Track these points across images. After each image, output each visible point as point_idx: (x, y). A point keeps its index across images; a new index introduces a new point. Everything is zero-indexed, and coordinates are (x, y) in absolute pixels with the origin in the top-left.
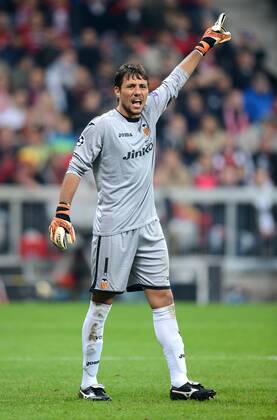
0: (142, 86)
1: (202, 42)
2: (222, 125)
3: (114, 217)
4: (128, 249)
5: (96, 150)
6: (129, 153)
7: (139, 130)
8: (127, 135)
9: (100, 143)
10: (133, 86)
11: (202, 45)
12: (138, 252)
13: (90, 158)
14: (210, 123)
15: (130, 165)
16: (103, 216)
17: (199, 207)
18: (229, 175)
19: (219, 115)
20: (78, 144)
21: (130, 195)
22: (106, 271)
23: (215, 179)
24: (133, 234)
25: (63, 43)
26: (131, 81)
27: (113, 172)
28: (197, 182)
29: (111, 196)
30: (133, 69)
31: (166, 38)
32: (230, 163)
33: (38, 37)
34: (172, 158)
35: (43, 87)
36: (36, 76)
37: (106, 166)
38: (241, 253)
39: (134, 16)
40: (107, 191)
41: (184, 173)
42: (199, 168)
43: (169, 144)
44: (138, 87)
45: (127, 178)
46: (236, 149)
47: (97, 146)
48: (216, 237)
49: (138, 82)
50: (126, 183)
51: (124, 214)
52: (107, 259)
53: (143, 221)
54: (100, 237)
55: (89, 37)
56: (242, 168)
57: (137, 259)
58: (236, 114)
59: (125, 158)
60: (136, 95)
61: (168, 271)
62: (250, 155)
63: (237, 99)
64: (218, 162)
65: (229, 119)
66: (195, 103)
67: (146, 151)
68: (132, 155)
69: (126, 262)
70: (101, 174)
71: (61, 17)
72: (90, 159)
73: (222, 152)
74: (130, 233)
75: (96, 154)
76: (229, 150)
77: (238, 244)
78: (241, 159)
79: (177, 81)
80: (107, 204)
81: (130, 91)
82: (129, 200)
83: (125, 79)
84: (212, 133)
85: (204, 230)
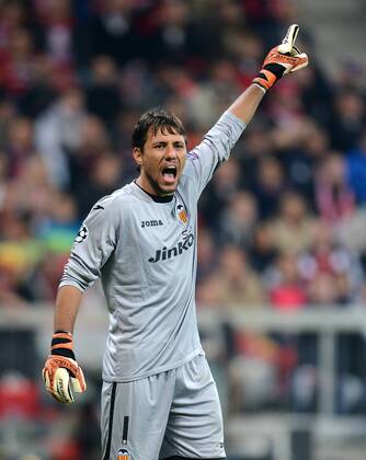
0: (177, 145)
1: (264, 71)
2: (313, 209)
3: (136, 351)
4: (159, 401)
5: (107, 249)
6: (158, 252)
7: (173, 214)
8: (154, 223)
9: (113, 238)
10: (164, 144)
11: (264, 77)
12: (174, 405)
13: (98, 260)
14: (293, 205)
15: (160, 271)
16: (119, 350)
17: (276, 336)
18: (323, 288)
19: (308, 192)
20: (79, 239)
21: (160, 317)
22: (125, 437)
23: (301, 293)
24: (166, 379)
25: (61, 80)
26: (160, 138)
27: (134, 283)
28: (274, 299)
29: (131, 319)
30: (162, 118)
31: (224, 72)
32: (325, 268)
33: (23, 70)
34: (234, 261)
35: (31, 149)
36: (20, 132)
37: (122, 273)
38: (344, 410)
39: (175, 36)
40: (125, 313)
41: (252, 285)
42: (276, 277)
43: (229, 239)
44: (171, 146)
45: (154, 292)
46: (335, 246)
47: (109, 242)
48: (303, 384)
49: (170, 138)
50: (154, 298)
51: (152, 347)
52: (126, 419)
53: (182, 357)
54: (115, 384)
55: (103, 70)
56: (344, 275)
57: (173, 416)
58: (335, 191)
59: (151, 260)
60: (169, 159)
61: (221, 434)
62: (356, 255)
63: (336, 169)
64: (306, 267)
65: (324, 198)
66: (270, 174)
67: (183, 247)
68: (163, 254)
69: (155, 422)
70: (115, 286)
71: (59, 39)
72: (97, 263)
73: (313, 252)
74: (162, 377)
75: (107, 255)
76: (323, 248)
77: (339, 395)
78: (343, 262)
79: (228, 135)
80: (125, 331)
81: (159, 153)
82: (159, 324)
83: (149, 134)
84: (297, 222)
85: (284, 373)
